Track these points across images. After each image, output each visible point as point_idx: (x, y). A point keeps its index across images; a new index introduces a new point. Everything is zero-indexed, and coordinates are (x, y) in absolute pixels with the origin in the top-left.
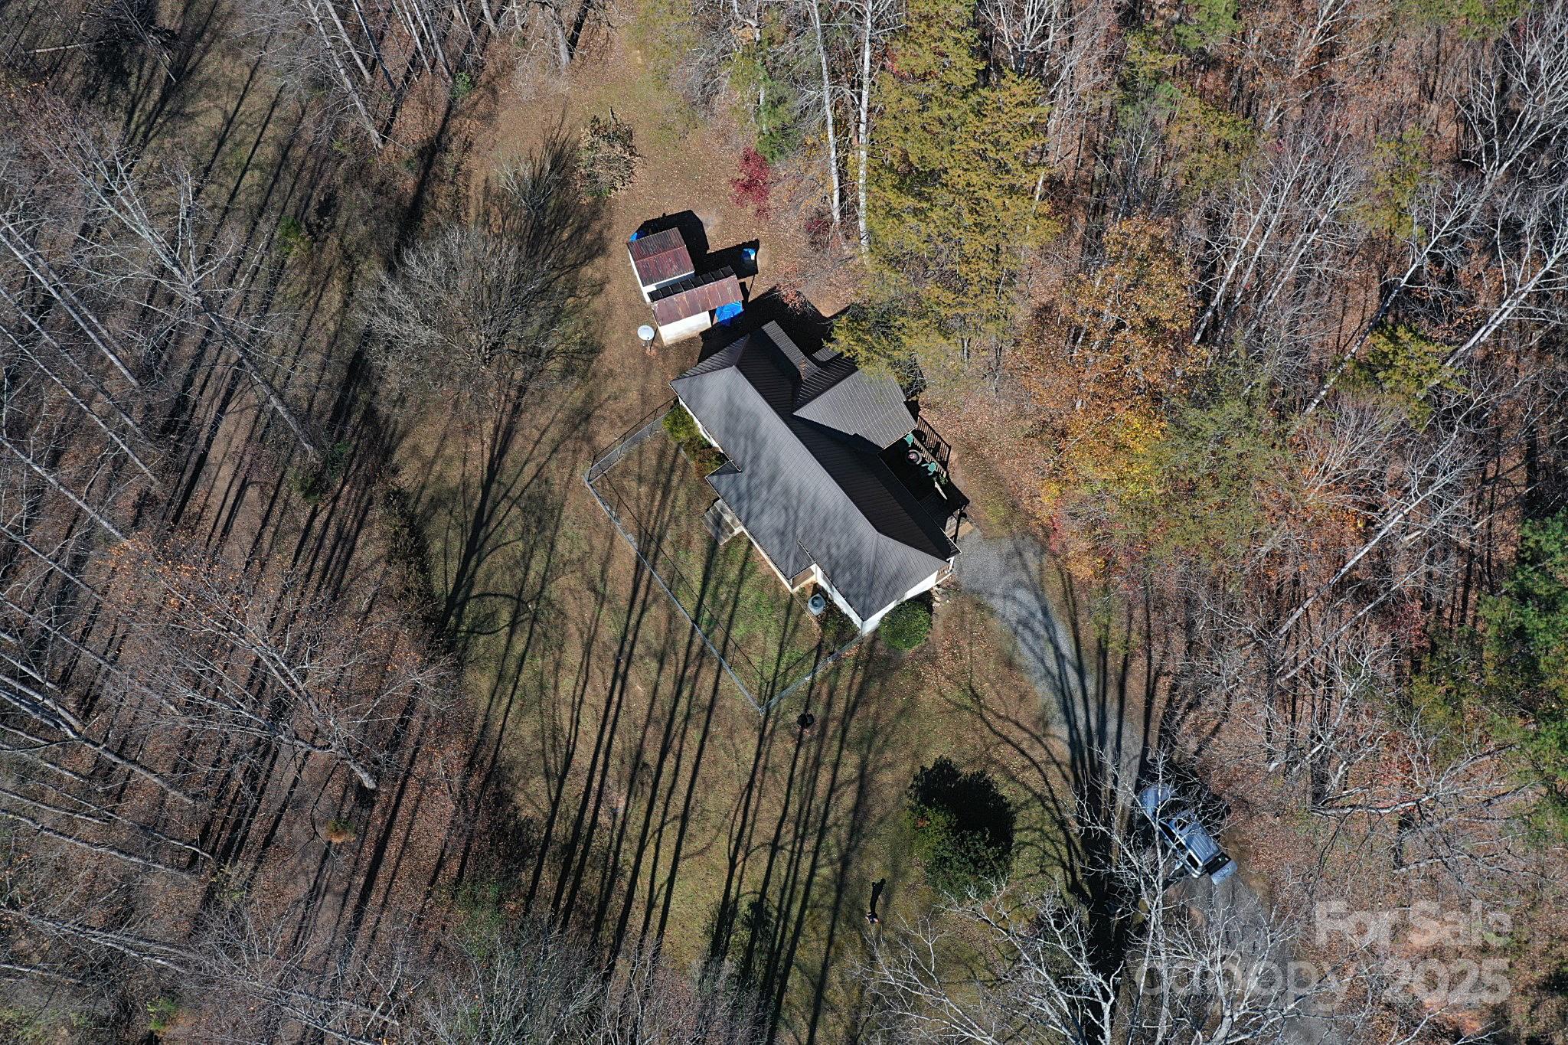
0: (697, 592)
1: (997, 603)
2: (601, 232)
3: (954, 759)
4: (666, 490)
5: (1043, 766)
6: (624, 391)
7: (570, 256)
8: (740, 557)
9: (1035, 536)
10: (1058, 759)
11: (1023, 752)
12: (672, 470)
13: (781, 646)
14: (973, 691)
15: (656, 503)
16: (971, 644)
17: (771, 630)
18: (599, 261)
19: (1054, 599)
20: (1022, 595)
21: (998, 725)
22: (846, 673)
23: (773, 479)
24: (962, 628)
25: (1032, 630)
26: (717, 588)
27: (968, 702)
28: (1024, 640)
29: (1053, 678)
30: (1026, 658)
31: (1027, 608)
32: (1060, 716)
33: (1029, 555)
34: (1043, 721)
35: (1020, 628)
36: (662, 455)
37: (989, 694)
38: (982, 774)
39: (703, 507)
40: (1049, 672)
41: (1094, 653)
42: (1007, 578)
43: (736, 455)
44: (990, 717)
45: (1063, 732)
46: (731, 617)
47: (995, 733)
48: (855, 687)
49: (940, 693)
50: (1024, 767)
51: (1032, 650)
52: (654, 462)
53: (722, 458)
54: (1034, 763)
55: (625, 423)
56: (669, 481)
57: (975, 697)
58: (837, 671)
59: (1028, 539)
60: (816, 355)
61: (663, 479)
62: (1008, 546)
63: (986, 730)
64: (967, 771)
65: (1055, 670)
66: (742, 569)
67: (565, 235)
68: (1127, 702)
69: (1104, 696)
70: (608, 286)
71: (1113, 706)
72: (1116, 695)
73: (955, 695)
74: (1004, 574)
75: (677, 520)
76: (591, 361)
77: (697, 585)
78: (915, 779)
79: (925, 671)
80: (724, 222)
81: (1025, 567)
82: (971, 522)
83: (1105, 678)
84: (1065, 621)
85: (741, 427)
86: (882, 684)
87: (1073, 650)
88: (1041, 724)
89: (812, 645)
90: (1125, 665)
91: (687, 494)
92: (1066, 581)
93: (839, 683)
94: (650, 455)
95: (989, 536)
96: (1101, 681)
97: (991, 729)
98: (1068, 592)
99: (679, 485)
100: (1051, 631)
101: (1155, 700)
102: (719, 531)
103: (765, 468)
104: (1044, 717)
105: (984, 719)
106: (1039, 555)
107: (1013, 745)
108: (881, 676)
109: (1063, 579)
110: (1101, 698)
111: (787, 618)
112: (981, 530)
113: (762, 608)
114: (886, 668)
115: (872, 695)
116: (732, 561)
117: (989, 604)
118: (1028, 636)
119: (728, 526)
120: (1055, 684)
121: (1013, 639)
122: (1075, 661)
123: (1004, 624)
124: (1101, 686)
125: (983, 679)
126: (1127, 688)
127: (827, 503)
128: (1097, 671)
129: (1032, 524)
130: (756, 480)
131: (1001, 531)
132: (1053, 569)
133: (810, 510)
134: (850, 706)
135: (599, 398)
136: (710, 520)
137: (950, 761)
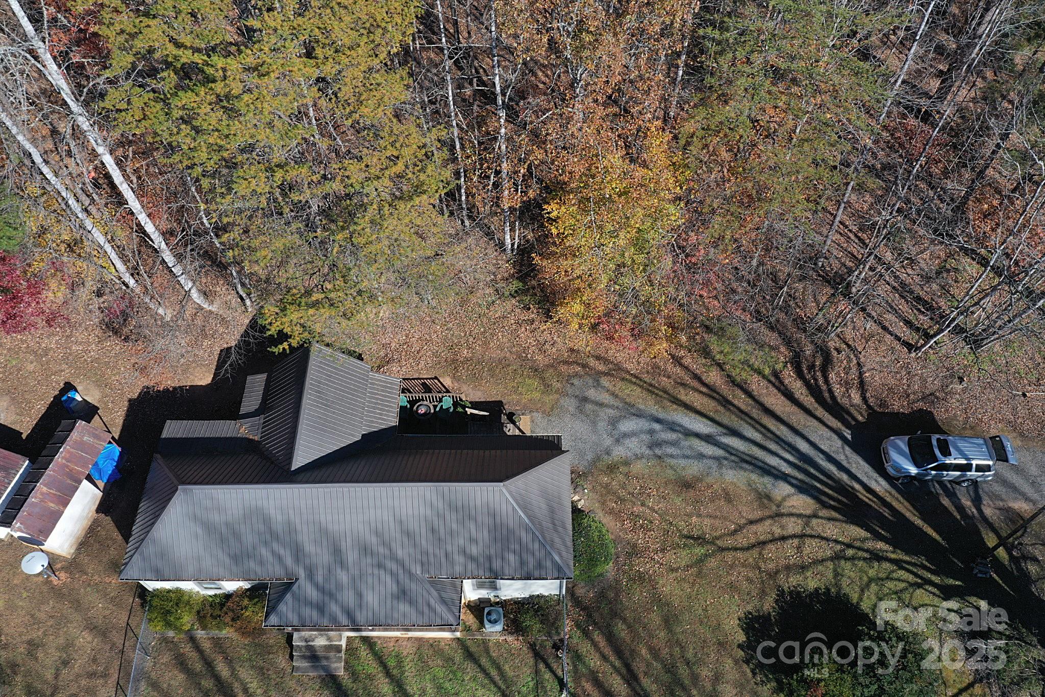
1: (619, 452)
3: (749, 608)
4: (224, 689)
5: (808, 531)
6: (69, 645)
8: (372, 667)
9: (576, 375)
10: (808, 512)
11: (783, 538)
12: (209, 664)
14: (692, 537)
16: (643, 505)
17: (479, 693)
19: (650, 405)
20: (628, 425)
21: (741, 540)
22: (585, 648)
23: (337, 552)
24: (623, 500)
25: (667, 442)
27: (699, 551)
28: (672, 456)
29: (726, 459)
30: (693, 469)
31: (642, 432)
32: (767, 480)
33: (592, 393)
34: (764, 498)
35: (658, 452)
36: (181, 663)
37: (704, 525)
38: (781, 593)
39: (281, 661)
40: (716, 458)
41: (720, 408)
42: (602, 425)
43: (272, 572)
44: (729, 542)
45: (784, 489)
47: (748, 549)
48: (608, 651)
49: (673, 570)
50: (798, 548)
51: (687, 457)
52: (181, 677)
53: (256, 592)
54: (802, 536)
55: (105, 675)
56: (217, 678)
57: (700, 540)
58: (577, 657)
59: (576, 381)
60: (243, 410)
61: (207, 683)
62: (570, 404)
63: (739, 554)
64: (769, 605)
65: (720, 452)
66: (388, 674)
68: (785, 418)
69: (769, 430)
71: (783, 431)
72: (774, 422)
73: (684, 557)
74: (594, 423)
78: (747, 662)
79: (641, 566)
80: (13, 399)
81: (601, 405)
82: (523, 414)
83: (752, 418)
84: (676, 409)
85: (249, 539)
86: (624, 620)
87: (709, 423)
88: (766, 501)
89: (531, 661)
90: (749, 394)
91: (252, 667)
92: (637, 382)
93: (592, 664)
94: (168, 675)
95: (548, 410)
96: (753, 423)
97: (742, 549)
98: (650, 389)
99: (233, 670)
100: (678, 428)
101: (797, 395)
102: (325, 663)
103: (319, 551)
104: (760, 494)
105: (728, 549)
106: (598, 385)
107: (771, 541)
108: (614, 614)
109: (635, 383)
110: (769, 435)
111: (480, 666)
112: (537, 411)
113: (447, 685)
114: (611, 603)
115: (628, 639)
116: (371, 677)
117: (616, 459)
118: (670, 450)
119: (329, 648)
120: (733, 461)
121: (664, 464)
122: (720, 429)
123: (644, 461)
124: (757, 426)
125: (686, 518)
126: (772, 408)
127: (416, 513)
128: (742, 419)
129: (563, 368)
130: (320, 572)
131: (551, 397)
132: (620, 384)
133: (405, 540)
134: (624, 671)
135: (46, 682)
136: (305, 664)
137: (750, 613)
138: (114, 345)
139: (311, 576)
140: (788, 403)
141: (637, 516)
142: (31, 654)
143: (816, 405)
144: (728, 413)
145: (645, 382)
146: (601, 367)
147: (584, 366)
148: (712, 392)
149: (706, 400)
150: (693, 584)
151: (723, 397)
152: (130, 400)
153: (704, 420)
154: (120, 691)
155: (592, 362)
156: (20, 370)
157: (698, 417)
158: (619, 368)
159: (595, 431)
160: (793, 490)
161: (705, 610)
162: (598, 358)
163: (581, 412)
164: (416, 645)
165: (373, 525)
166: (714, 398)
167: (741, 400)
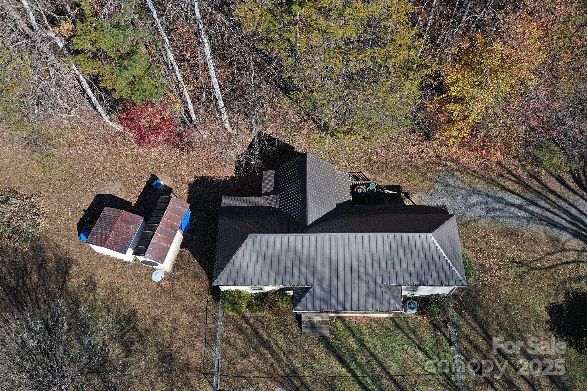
0: (349, 374)
1: (470, 215)
2: (56, 255)
3: (551, 301)
4: (265, 344)
5: (581, 259)
6: (176, 320)
7: (51, 285)
8: (345, 333)
9: (440, 171)
10: (580, 248)
11: (567, 263)
12: (255, 330)
13: (420, 348)
14: (516, 262)
15: (269, 357)
16: (487, 244)
17: (406, 347)
18: (74, 271)
19: (484, 187)
20: (473, 199)
21: (544, 264)
22: (461, 322)
24: (475, 242)
25: (496, 209)
26: (355, 360)
27: (521, 270)
28: (500, 217)
29: (531, 218)
30: (513, 224)
31: (481, 203)
32: (556, 230)
33: (451, 181)
34: (555, 240)
35: (492, 214)
36: (240, 330)
37: (522, 256)
38: (568, 293)
39: (295, 329)
40: (526, 218)
41: (524, 190)
42: (458, 199)
43: (298, 281)
44: (537, 265)
45: (565, 236)
46: (381, 365)
47: (548, 269)
48: (474, 324)
49: (507, 280)
50: (576, 268)
51: (508, 217)
52: (241, 337)
54: (578, 262)
55: (198, 336)
56: (260, 338)
57: (520, 264)
58: (458, 328)
59: (440, 174)
60: (263, 191)
61: (255, 340)
62: (439, 187)
63: (543, 272)
64: (561, 299)
65: (527, 215)
66: (354, 336)
67: (35, 278)
68: (562, 196)
69: (553, 202)
70: (96, 278)
71: (561, 203)
72: (556, 197)
73: (512, 273)
74: (454, 198)
75: (290, 352)
76: (135, 326)
77: (344, 371)
78: (552, 331)
79: (489, 278)
80: (123, 184)
81: (457, 188)
82: (413, 193)
83: (543, 195)
84: (500, 191)
85: (286, 263)
86: (482, 308)
87: (520, 198)
88: (556, 243)
89: (432, 330)
90: (540, 182)
91: (279, 332)
92: (476, 174)
93: (466, 332)
94: (233, 336)
95: (427, 191)
96: (544, 198)
97: (544, 269)
98: (484, 178)
99: (269, 334)
100: (502, 201)
101: (567, 182)
102: (319, 330)
103: (325, 270)
104: (553, 238)
105: (536, 269)
106: (454, 176)
107: (560, 264)
108: (475, 304)
109: (474, 175)
110: (554, 205)
111: (404, 332)
112: (421, 191)
113: (388, 342)
114: (473, 298)
115: (485, 318)
116: (344, 338)
117: (469, 219)
118: (499, 213)
119: (321, 322)
120: (535, 220)
121: (496, 222)
122: (526, 202)
123: (485, 219)
124: (547, 200)
125: (512, 252)
126: (554, 190)
127: (382, 249)
128: (538, 196)
129: (432, 167)
130: (325, 282)
131: (428, 183)
132: (466, 176)
133: (374, 264)
134: (484, 335)
135: (165, 339)
136: (308, 331)
137: (551, 304)
138: (175, 153)
139: (320, 284)
140: (562, 187)
141: (484, 251)
142: (155, 324)
143: (578, 188)
144: (529, 193)
145: (480, 175)
146: (454, 166)
147: (444, 165)
148: (519, 180)
149: (516, 185)
150: (519, 288)
151: (525, 183)
152: (189, 185)
153: (516, 196)
154: (207, 345)
155: (449, 163)
156: (124, 167)
157: (512, 195)
158: (464, 166)
159: (456, 203)
160: (571, 236)
161: (527, 302)
162: (453, 161)
163: (446, 191)
164: (368, 321)
165: (357, 256)
166: (520, 184)
167: (536, 185)
